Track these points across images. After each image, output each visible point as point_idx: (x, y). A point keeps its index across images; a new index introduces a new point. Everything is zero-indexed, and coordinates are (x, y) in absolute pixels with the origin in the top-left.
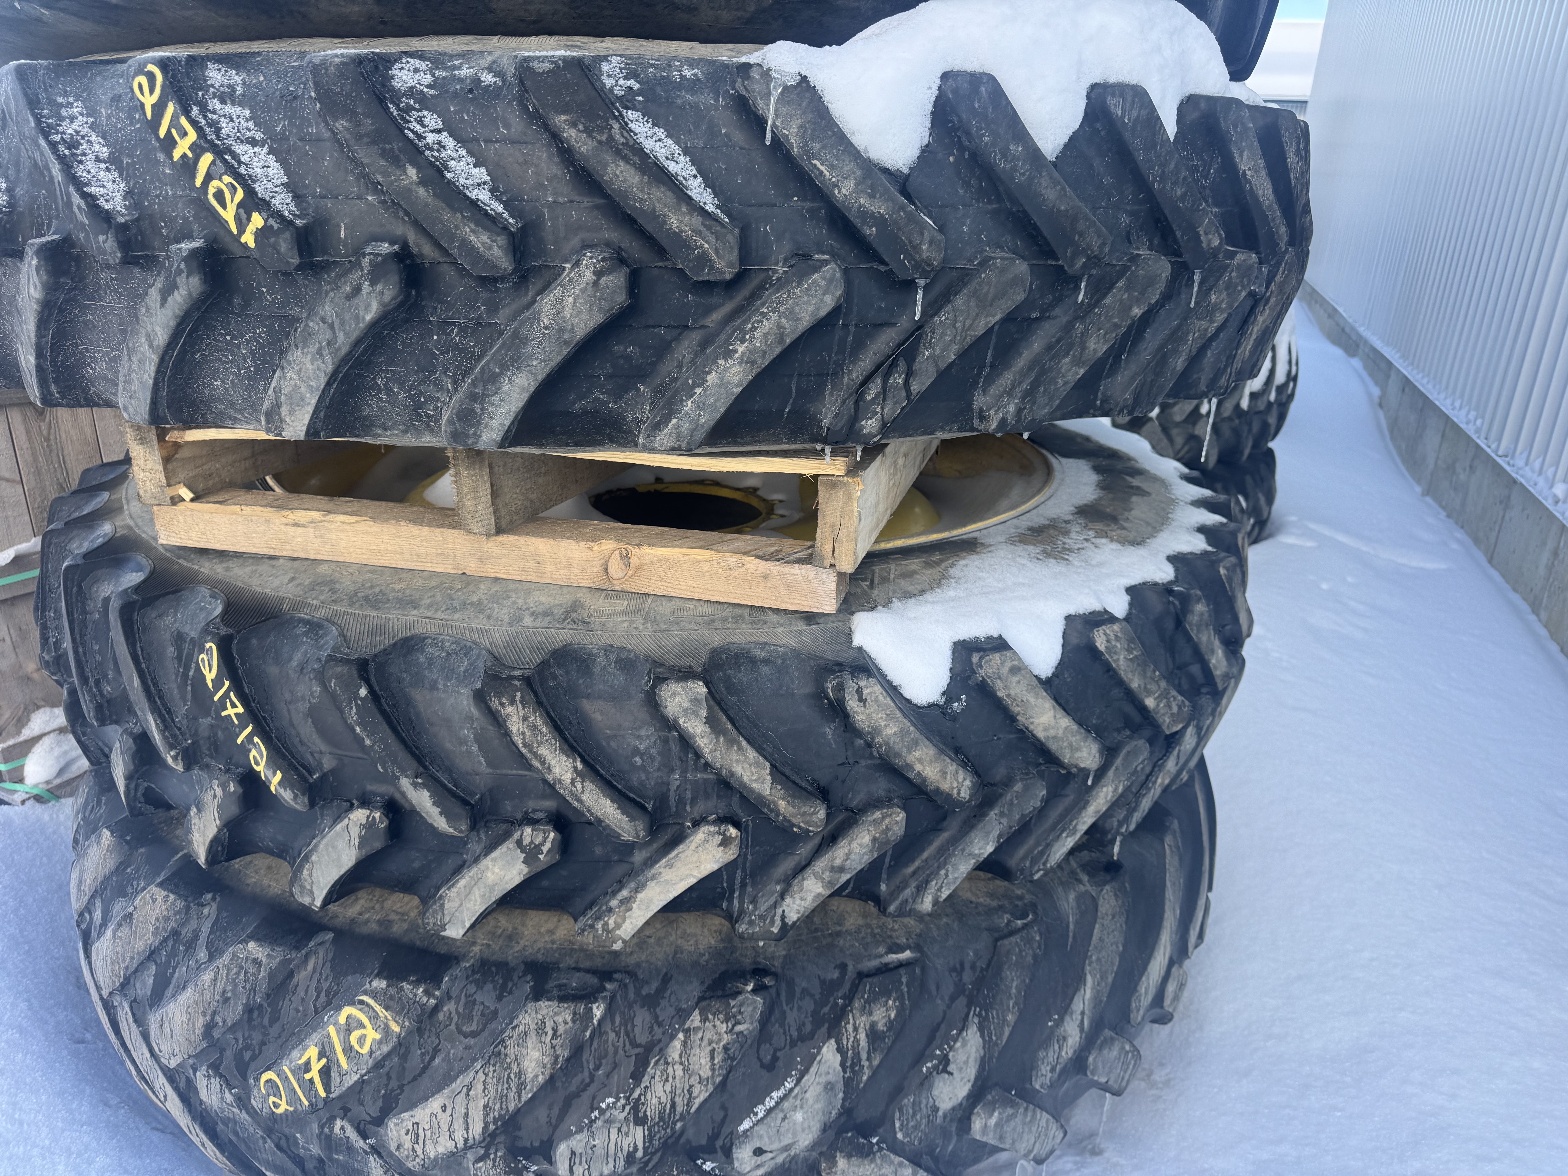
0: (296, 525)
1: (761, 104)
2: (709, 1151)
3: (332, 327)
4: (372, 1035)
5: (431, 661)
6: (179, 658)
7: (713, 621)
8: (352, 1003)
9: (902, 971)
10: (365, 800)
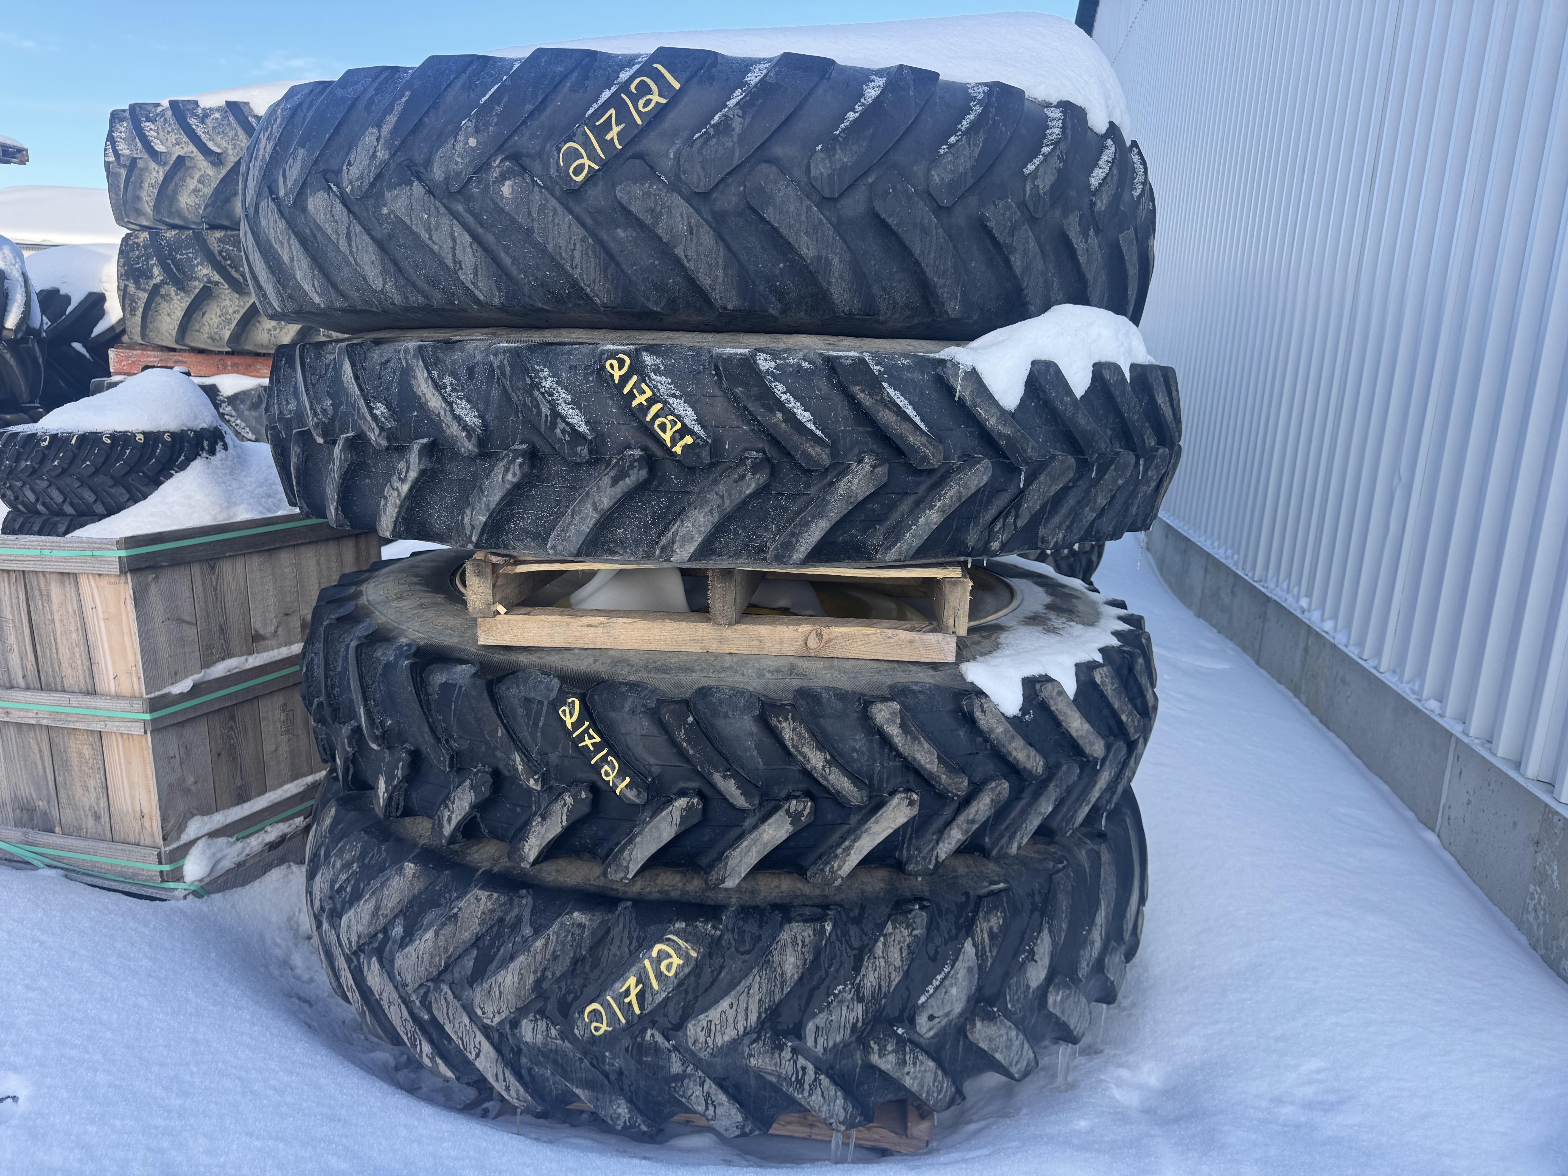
0: (590, 626)
1: (952, 380)
2: (900, 1021)
3: (722, 497)
4: (676, 961)
5: (720, 701)
6: (528, 715)
7: (882, 670)
8: (660, 942)
9: (1003, 894)
10: (682, 793)
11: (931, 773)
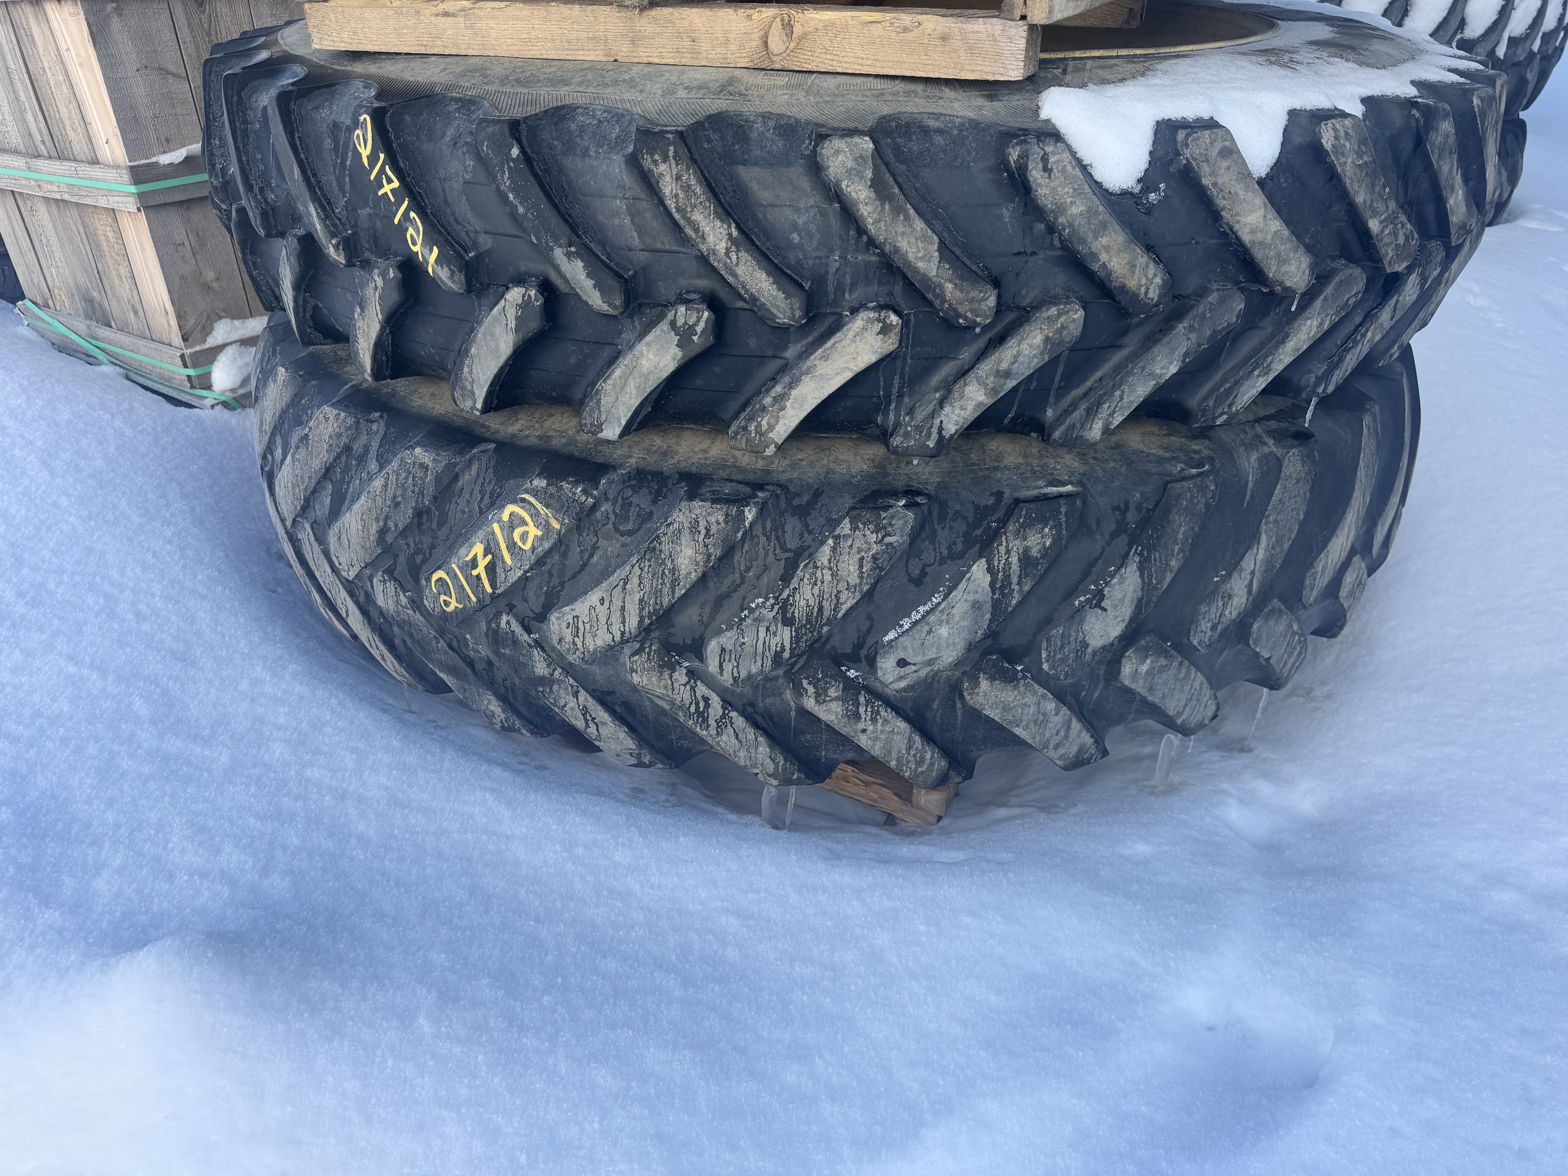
0: (446, 14)
2: (853, 658)
4: (534, 532)
5: (582, 129)
6: (336, 149)
7: (883, 94)
8: (514, 501)
9: (1062, 501)
10: (520, 280)
11: (925, 278)
